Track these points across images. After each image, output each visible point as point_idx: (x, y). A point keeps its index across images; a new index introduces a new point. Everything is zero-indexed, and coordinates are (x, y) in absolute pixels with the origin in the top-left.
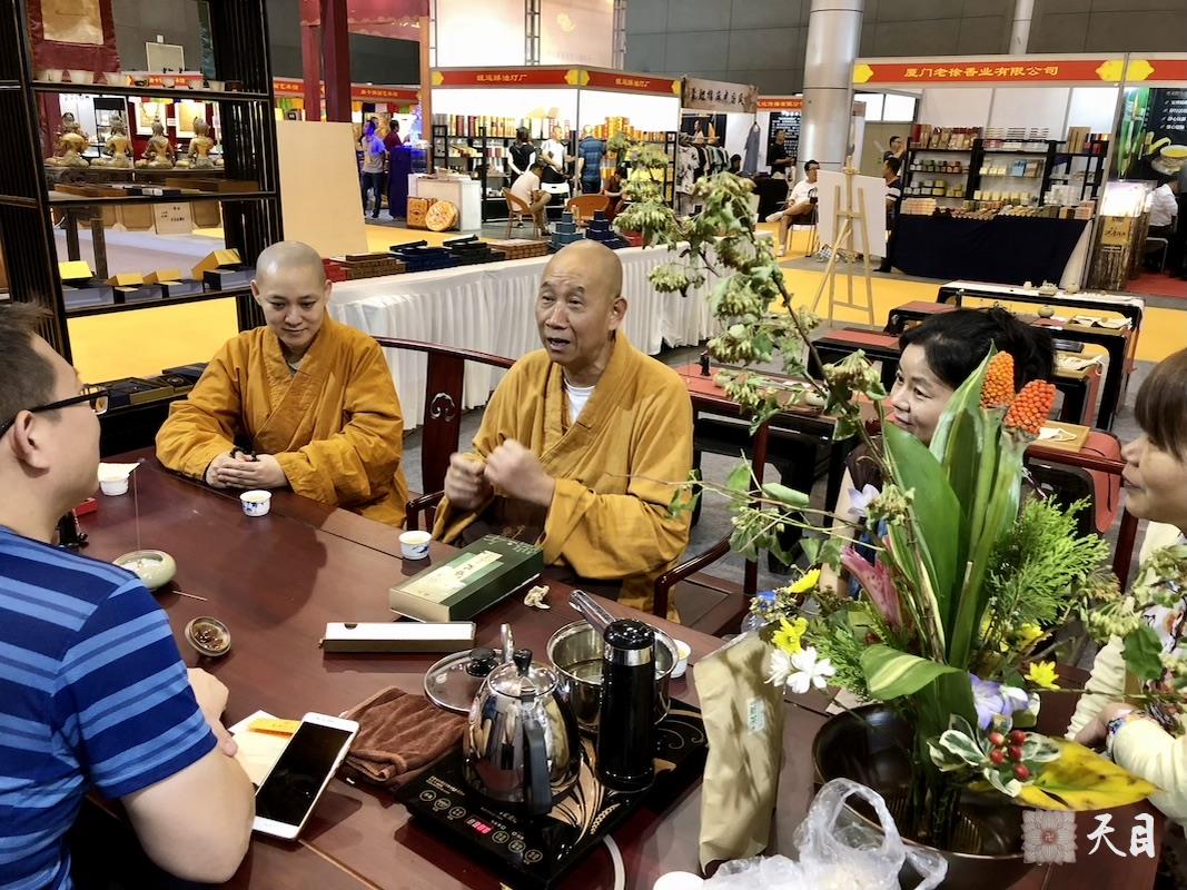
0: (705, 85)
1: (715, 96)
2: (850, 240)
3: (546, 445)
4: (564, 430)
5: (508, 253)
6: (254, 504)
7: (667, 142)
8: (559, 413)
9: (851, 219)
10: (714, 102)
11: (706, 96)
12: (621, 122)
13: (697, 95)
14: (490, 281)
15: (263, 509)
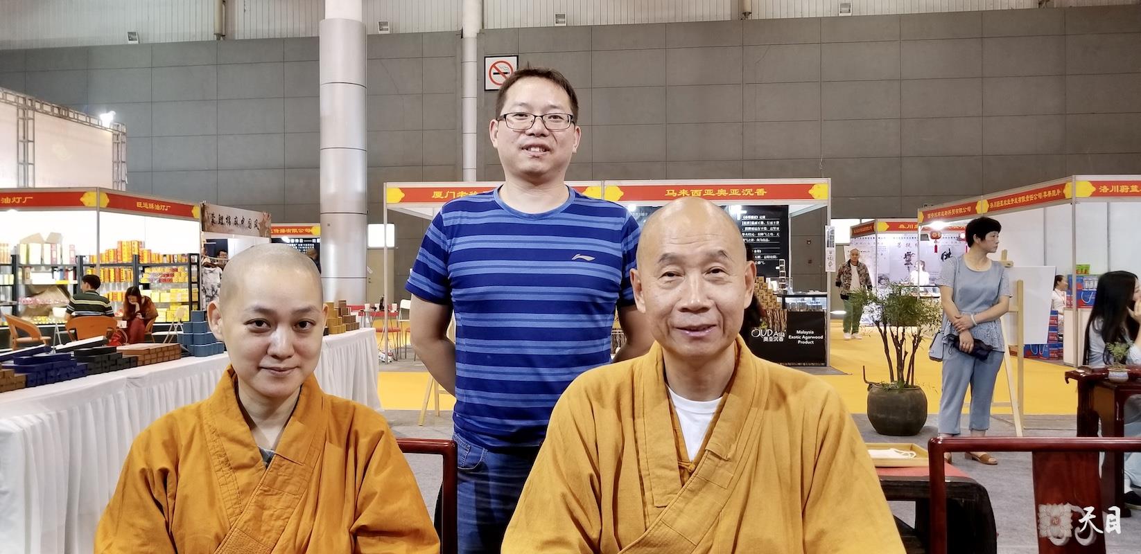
0: (224, 211)
1: (232, 221)
4: (681, 469)
7: (191, 264)
8: (673, 442)
10: (232, 227)
11: (225, 221)
12: (136, 246)
13: (216, 219)
14: (134, 389)
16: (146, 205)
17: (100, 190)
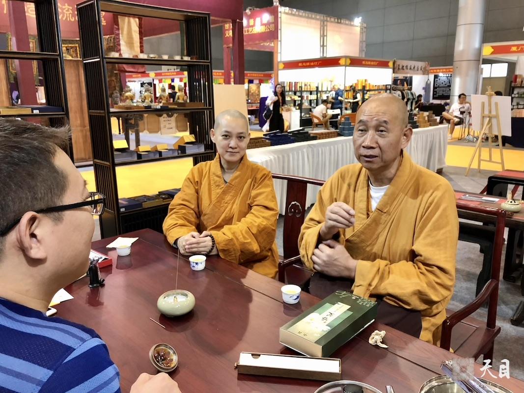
0: (405, 63)
1: (409, 68)
2: (490, 128)
4: (368, 215)
5: (318, 136)
6: (197, 263)
7: (386, 89)
9: (490, 118)
10: (409, 70)
11: (405, 68)
12: (364, 82)
13: (401, 67)
14: (310, 149)
15: (201, 267)
16: (367, 63)
17: (346, 57)
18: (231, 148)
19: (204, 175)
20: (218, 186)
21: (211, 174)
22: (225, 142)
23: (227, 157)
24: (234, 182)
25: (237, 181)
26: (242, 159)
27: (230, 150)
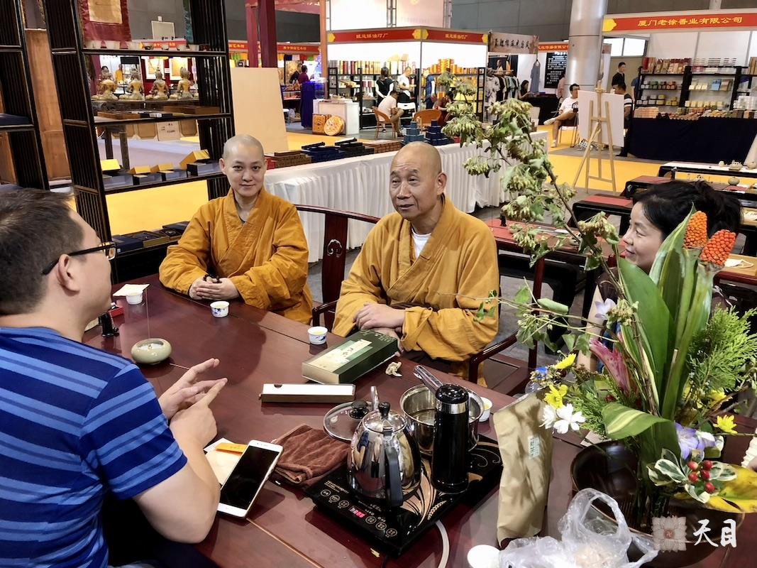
2: (600, 135)
3: (400, 272)
4: (412, 262)
5: (376, 149)
6: (219, 310)
7: (479, 74)
8: (408, 251)
9: (600, 122)
10: (510, 47)
12: (449, 62)
14: (365, 167)
15: (224, 313)
16: (452, 37)
17: (422, 28)
18: (245, 180)
19: (216, 214)
20: (235, 226)
21: (224, 213)
22: (238, 175)
23: (242, 191)
24: (252, 220)
25: (256, 218)
26: (259, 192)
27: (245, 183)
